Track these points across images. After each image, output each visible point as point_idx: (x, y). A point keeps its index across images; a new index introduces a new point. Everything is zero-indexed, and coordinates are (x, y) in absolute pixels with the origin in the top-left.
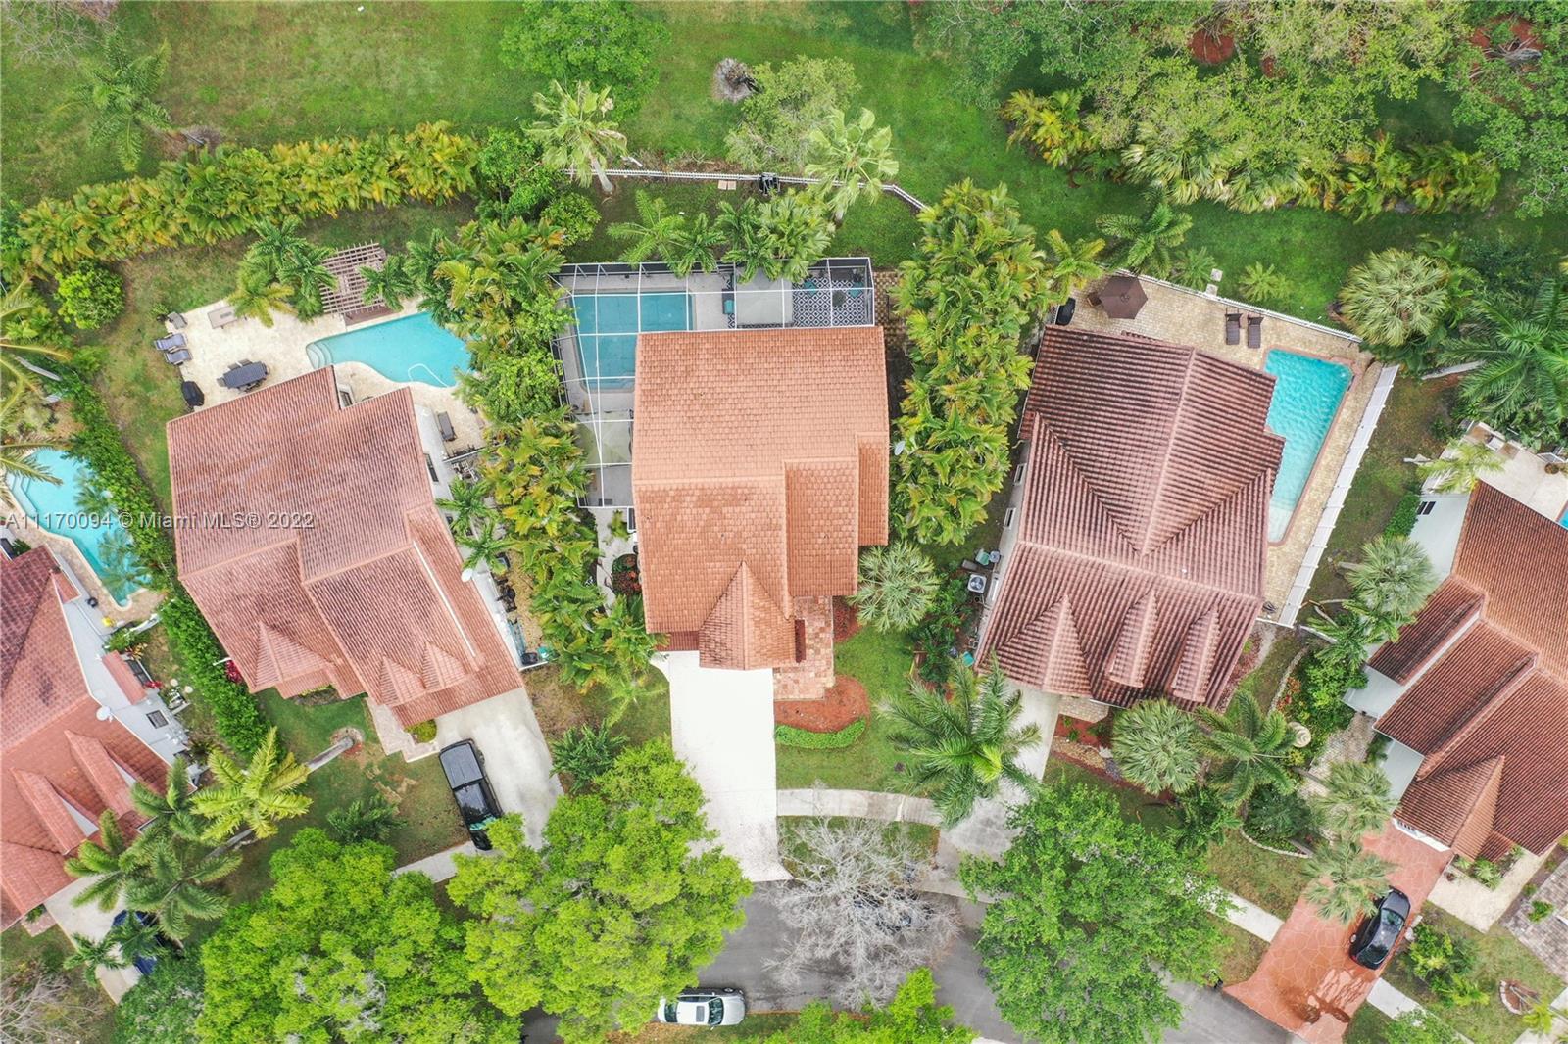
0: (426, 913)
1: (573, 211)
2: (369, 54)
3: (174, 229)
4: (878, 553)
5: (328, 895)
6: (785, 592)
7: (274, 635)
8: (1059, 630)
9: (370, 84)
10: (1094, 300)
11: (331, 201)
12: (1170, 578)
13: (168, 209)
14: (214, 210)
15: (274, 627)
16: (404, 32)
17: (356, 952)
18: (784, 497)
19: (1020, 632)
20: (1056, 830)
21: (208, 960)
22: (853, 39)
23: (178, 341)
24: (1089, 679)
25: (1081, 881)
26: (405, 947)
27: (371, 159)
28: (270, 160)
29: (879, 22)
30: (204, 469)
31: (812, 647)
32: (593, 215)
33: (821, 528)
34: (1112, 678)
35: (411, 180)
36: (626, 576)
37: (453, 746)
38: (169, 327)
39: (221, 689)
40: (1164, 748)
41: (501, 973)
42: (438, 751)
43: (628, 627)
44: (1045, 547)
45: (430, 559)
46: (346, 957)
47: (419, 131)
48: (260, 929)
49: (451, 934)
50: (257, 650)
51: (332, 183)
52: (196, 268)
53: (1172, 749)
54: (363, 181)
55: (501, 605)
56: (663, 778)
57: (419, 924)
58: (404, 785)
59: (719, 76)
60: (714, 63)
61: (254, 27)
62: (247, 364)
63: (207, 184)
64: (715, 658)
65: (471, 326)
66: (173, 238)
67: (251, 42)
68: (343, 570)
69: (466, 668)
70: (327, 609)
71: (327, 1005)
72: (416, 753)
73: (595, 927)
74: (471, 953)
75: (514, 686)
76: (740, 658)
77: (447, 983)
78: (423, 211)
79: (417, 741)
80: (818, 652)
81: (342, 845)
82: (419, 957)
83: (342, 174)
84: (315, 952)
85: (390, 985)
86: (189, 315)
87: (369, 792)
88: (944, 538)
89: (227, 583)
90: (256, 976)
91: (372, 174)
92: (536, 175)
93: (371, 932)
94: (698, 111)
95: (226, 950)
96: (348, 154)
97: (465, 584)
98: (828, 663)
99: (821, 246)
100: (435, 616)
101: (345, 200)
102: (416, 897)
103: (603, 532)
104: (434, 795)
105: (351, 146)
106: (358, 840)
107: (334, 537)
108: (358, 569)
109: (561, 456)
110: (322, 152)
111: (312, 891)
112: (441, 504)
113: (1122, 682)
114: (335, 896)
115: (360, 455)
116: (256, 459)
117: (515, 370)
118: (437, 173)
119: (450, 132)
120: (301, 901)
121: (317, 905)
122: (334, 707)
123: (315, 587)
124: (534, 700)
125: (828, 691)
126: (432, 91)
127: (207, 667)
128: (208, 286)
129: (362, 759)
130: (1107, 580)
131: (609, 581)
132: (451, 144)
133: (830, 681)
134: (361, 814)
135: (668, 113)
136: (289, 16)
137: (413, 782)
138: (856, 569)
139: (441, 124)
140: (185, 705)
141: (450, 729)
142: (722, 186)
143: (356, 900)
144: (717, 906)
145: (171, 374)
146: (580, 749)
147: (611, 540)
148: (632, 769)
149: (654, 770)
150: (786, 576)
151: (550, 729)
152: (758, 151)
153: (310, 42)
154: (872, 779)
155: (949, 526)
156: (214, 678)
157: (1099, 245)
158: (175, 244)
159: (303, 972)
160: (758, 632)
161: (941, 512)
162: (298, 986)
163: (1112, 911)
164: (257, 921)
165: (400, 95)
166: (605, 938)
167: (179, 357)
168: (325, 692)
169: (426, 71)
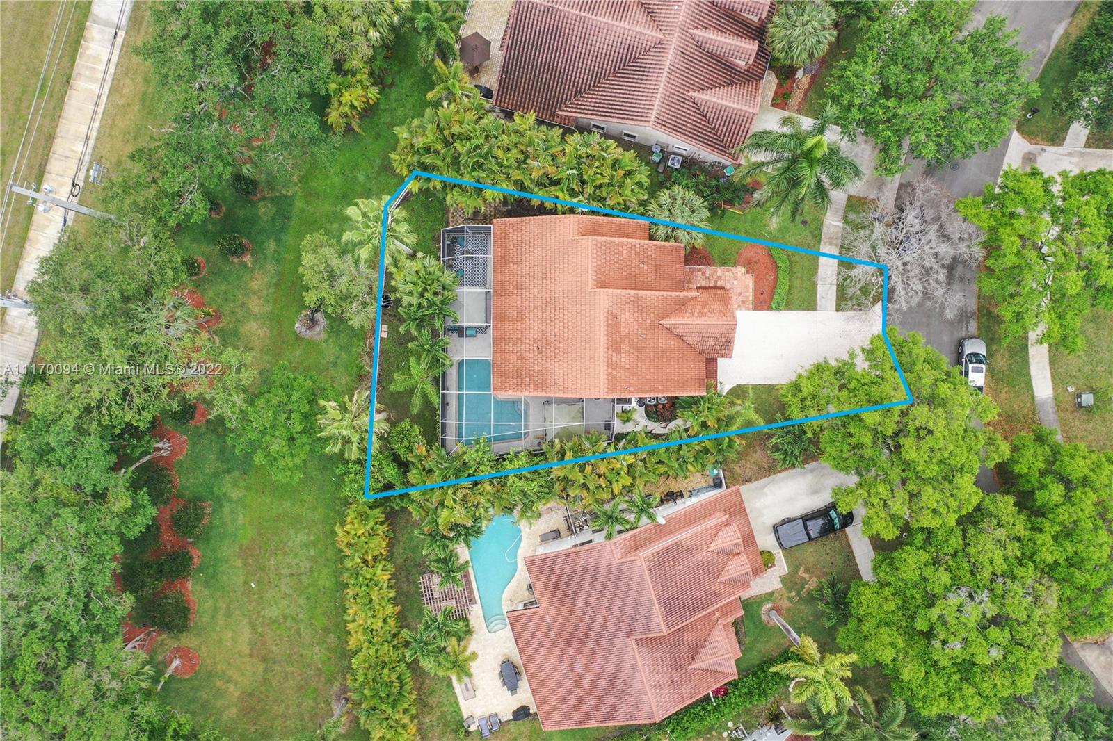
0: (904, 556)
1: (402, 438)
2: (285, 580)
3: (406, 720)
4: (654, 228)
5: (887, 625)
6: (681, 294)
7: (698, 658)
8: (715, 100)
9: (306, 581)
10: (474, 71)
11: (390, 609)
12: (681, 18)
13: (392, 723)
14: (395, 691)
15: (693, 658)
16: (270, 555)
17: (931, 605)
18: (615, 291)
19: (714, 129)
20: (860, 105)
21: (932, 711)
22: (284, 237)
23: (483, 722)
24: (749, 81)
25: (898, 86)
26: (929, 571)
27: (361, 579)
28: (360, 650)
29: (273, 219)
30: (579, 704)
31: (716, 282)
32: (406, 424)
33: (637, 267)
34: (751, 62)
35: (376, 552)
36: (662, 411)
37: (778, 539)
38: (473, 728)
39: (733, 700)
40: (804, 25)
41: (951, 501)
42: (780, 550)
43: (701, 409)
44: (656, 107)
45: (649, 545)
46: (935, 612)
47: (342, 546)
48: (911, 672)
49: (919, 539)
50: (709, 671)
51: (377, 607)
52: (432, 708)
53: (806, 18)
54: (376, 585)
55: (679, 501)
56: (811, 388)
57: (912, 561)
58: (804, 575)
59: (308, 334)
60: (298, 338)
61: (264, 660)
62: (501, 674)
63: (377, 695)
64: (726, 347)
65: (482, 511)
66: (412, 722)
67: (274, 663)
68: (657, 606)
69: (726, 524)
70: (683, 618)
71: (970, 625)
72: (781, 567)
73: (922, 433)
74: (935, 523)
75: (738, 493)
76: (728, 327)
77: (955, 542)
78: (396, 547)
79: (773, 565)
80: (719, 278)
81: (850, 616)
82: (936, 562)
83: (371, 601)
84: (929, 635)
85: (956, 584)
86: (465, 714)
87: (811, 599)
88: (646, 181)
89: (662, 689)
90: (945, 678)
91: (371, 580)
92: (376, 464)
93: (917, 596)
94: (331, 350)
95: (925, 697)
96: (357, 595)
97: (667, 522)
98: (728, 271)
99: (434, 262)
100: (689, 543)
101: (389, 600)
102: (891, 563)
103: (629, 427)
104: (812, 554)
105: (351, 592)
106: (846, 605)
107: (632, 611)
108: (657, 595)
109: (578, 450)
110: (355, 614)
111: (885, 635)
112: (609, 537)
113: (754, 55)
114: (889, 620)
115: (573, 593)
116: (573, 666)
117: (516, 480)
118: (372, 534)
119: (343, 524)
120: (892, 644)
121: (895, 633)
122: (747, 622)
123: (668, 627)
124: (747, 481)
125: (748, 272)
126: (312, 538)
127: (717, 709)
128: (445, 700)
129: (785, 604)
130: (680, 64)
131: (663, 425)
132: (352, 523)
133: (741, 270)
134: (828, 603)
135: (332, 371)
136: (257, 636)
137: (802, 569)
138: (666, 244)
139: (338, 529)
140: (742, 727)
141: (767, 541)
142: (385, 335)
143: (892, 606)
144: (905, 350)
145: (506, 728)
146: (786, 446)
147: (635, 421)
148: (802, 410)
149: (805, 393)
150: (670, 293)
151: (770, 470)
152: (365, 305)
153: (275, 621)
154: (812, 243)
155: (638, 177)
156: (725, 704)
157: (439, 63)
158: (416, 721)
159: (944, 643)
160: (709, 314)
161: (628, 181)
162: (955, 645)
163: (921, 64)
164: (906, 675)
165: (313, 559)
166: (931, 426)
167: (495, 722)
168: (736, 628)
169: (298, 541)
